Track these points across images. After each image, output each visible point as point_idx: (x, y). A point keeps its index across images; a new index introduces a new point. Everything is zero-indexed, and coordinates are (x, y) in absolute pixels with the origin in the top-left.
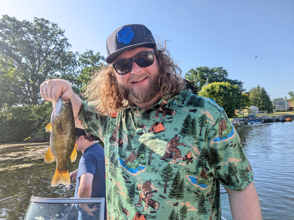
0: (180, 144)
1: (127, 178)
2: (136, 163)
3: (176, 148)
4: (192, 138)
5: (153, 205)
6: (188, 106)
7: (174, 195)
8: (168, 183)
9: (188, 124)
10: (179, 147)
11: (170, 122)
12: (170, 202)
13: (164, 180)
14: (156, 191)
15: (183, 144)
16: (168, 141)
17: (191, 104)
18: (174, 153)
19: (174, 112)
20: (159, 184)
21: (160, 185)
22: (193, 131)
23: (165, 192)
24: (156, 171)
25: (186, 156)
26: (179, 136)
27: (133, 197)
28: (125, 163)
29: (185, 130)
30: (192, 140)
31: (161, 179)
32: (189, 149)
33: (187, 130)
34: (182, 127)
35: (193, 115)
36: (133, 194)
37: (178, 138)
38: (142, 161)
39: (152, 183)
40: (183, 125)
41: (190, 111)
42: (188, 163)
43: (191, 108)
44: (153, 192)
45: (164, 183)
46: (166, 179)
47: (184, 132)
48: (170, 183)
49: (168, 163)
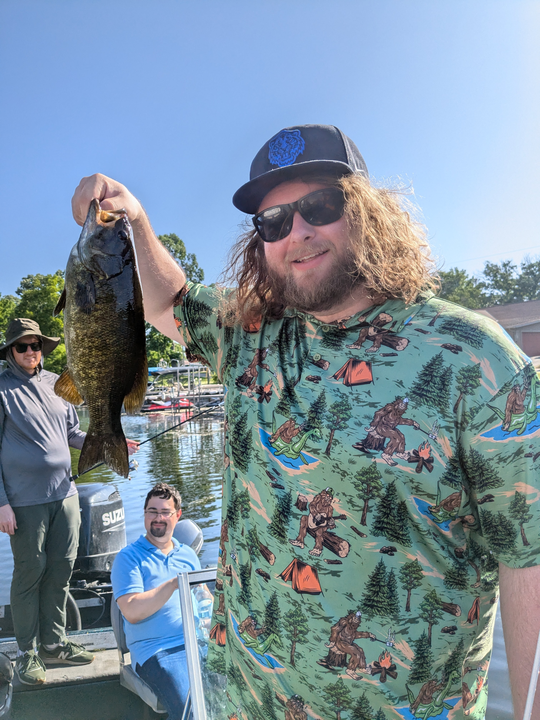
0: (406, 420)
1: (275, 475)
2: (296, 446)
3: (394, 429)
4: (436, 412)
5: (336, 547)
6: (443, 333)
7: (382, 529)
8: (371, 503)
9: (432, 376)
10: (402, 428)
11: (388, 364)
12: (374, 544)
13: (360, 497)
14: (343, 517)
15: (411, 423)
16: (376, 407)
17: (451, 330)
18: (387, 440)
19: (405, 342)
20: (350, 502)
21: (353, 505)
22: (441, 397)
23: (363, 522)
24: (344, 474)
25: (415, 452)
26: (405, 400)
27: (287, 522)
28: (272, 441)
29: (423, 389)
30: (435, 418)
31: (355, 493)
32: (425, 438)
33: (427, 391)
34: (417, 381)
35: (449, 358)
36: (285, 517)
37: (401, 406)
38: (310, 443)
39: (335, 499)
40: (420, 377)
41: (445, 346)
42: (419, 470)
43: (450, 339)
44: (336, 518)
45: (361, 503)
46: (368, 494)
47: (419, 393)
48: (374, 502)
49: (373, 460)
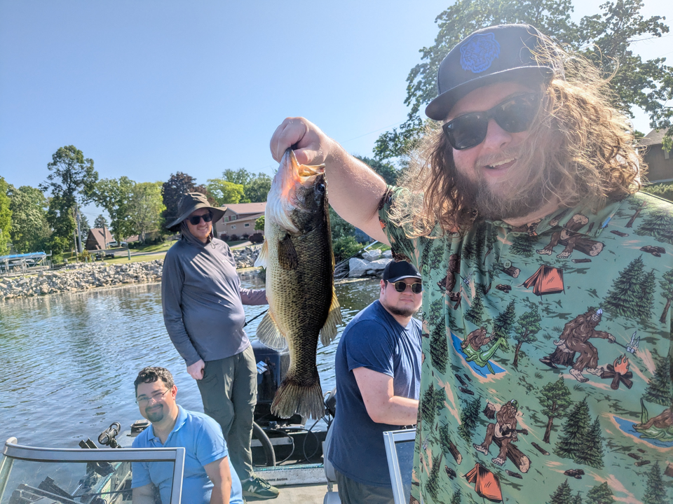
0: (599, 333)
1: (466, 381)
2: (485, 354)
3: (586, 342)
4: (635, 324)
5: (517, 461)
6: (643, 234)
7: (569, 451)
8: (556, 421)
9: (631, 284)
10: (595, 342)
11: (581, 271)
12: (557, 464)
13: (545, 413)
14: (525, 432)
15: (606, 336)
16: (567, 318)
17: (651, 230)
18: (578, 354)
19: (599, 246)
20: (534, 417)
21: (536, 421)
22: (640, 306)
23: (546, 439)
24: (530, 387)
25: (610, 367)
26: (599, 312)
27: (473, 427)
28: (464, 346)
29: (620, 299)
30: (634, 330)
31: (539, 408)
32: (622, 352)
33: (625, 301)
34: (612, 290)
35: (649, 262)
36: (473, 422)
37: (594, 318)
38: (500, 353)
39: (519, 412)
40: (616, 286)
41: (645, 249)
42: (615, 386)
43: (651, 241)
44: (519, 431)
45: (545, 419)
46: (552, 412)
47: (616, 304)
48: (560, 422)
49: (560, 376)
